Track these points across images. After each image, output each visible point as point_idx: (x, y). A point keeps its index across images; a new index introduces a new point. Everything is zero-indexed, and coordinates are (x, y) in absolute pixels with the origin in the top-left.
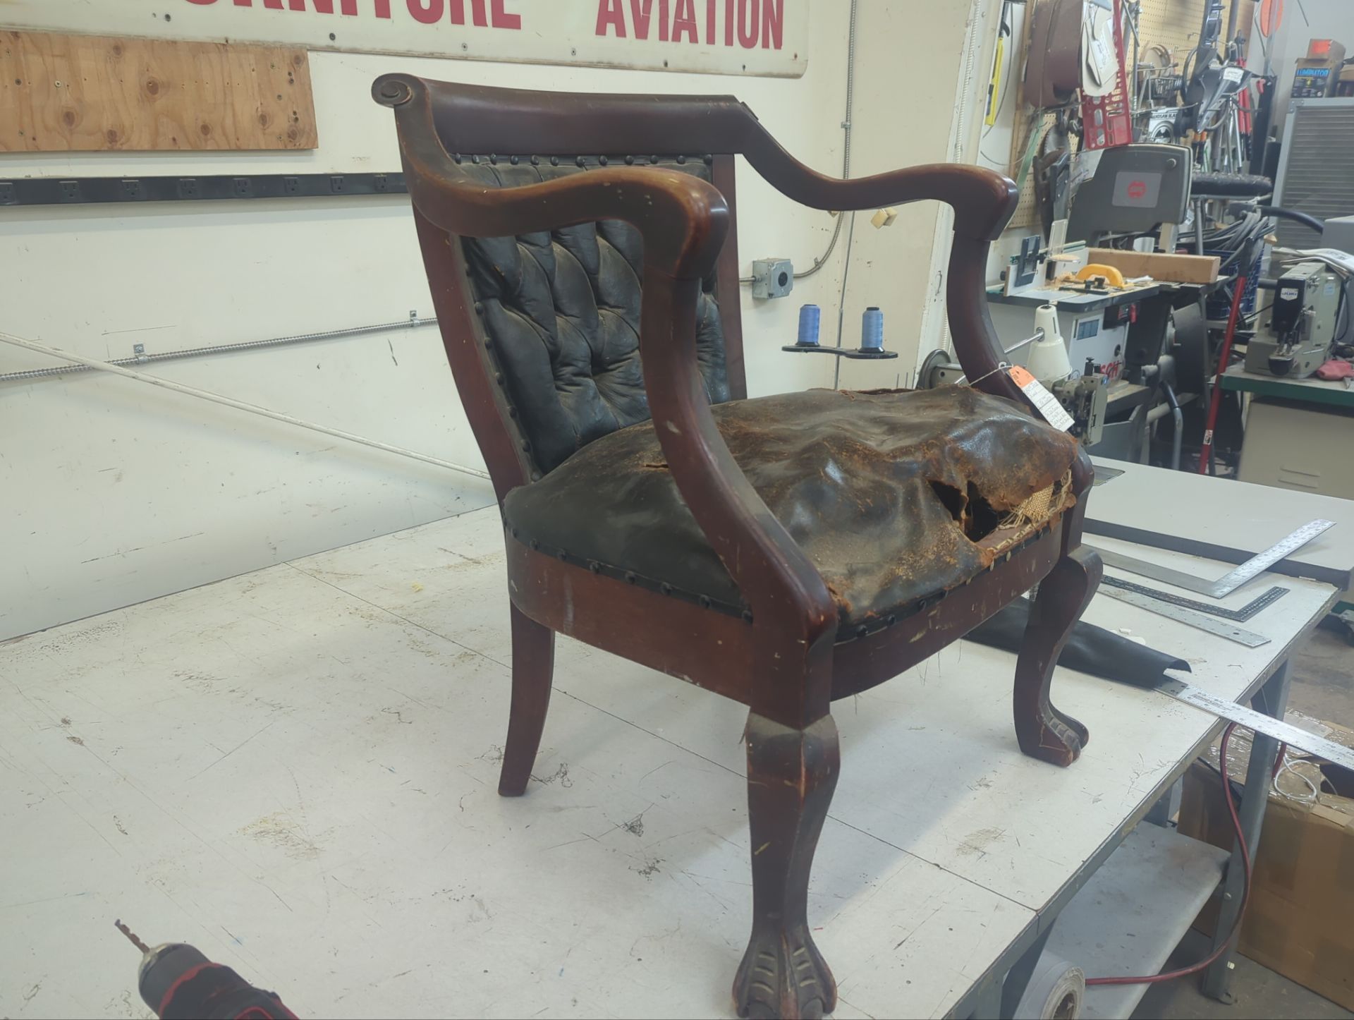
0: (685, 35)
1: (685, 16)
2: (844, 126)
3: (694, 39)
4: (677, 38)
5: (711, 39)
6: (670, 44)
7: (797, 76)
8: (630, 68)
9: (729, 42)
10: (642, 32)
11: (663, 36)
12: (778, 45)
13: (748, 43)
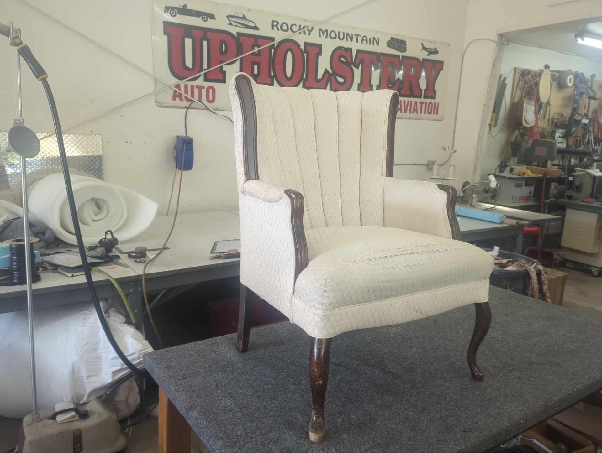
0: (415, 112)
1: (415, 108)
2: (453, 131)
3: (417, 113)
4: (413, 112)
5: (421, 112)
6: (411, 114)
7: (442, 120)
8: (402, 119)
9: (425, 113)
10: (406, 111)
11: (410, 112)
12: (437, 113)
13: (430, 113)
